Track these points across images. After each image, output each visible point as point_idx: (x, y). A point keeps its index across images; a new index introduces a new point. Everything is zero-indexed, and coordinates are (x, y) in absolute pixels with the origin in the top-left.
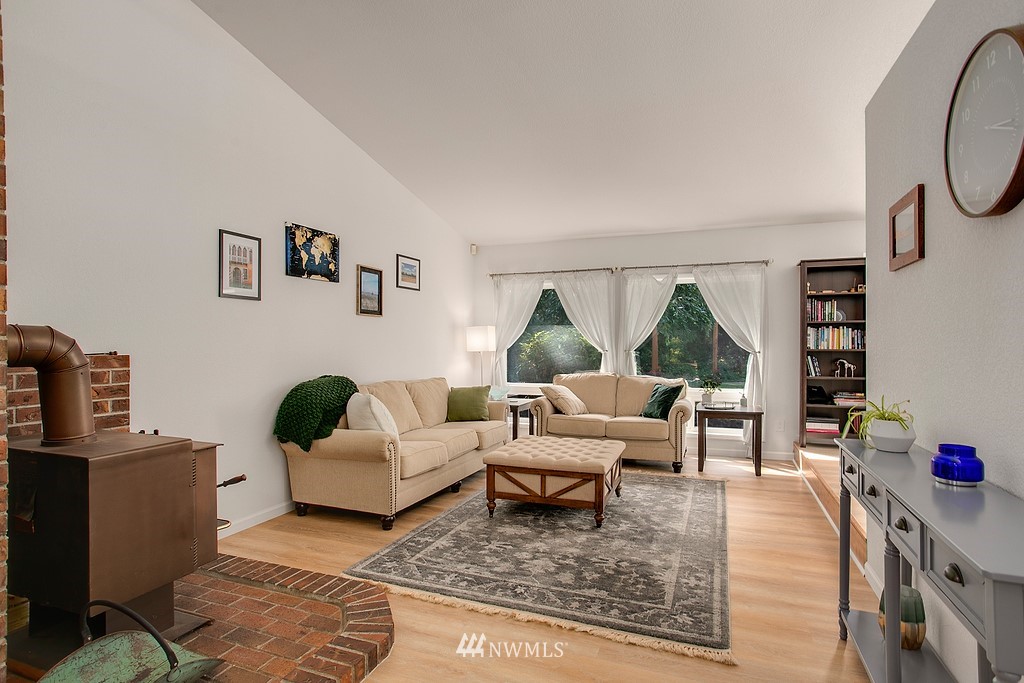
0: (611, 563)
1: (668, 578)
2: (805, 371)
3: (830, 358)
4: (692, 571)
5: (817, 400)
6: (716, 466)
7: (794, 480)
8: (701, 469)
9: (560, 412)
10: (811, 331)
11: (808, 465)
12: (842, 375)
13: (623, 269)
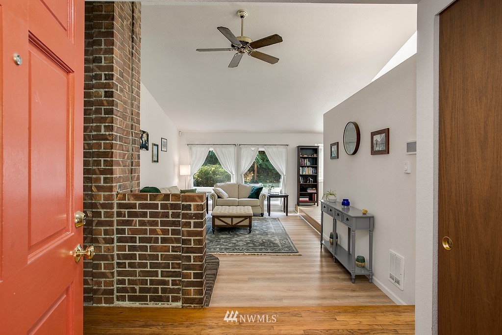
0: (260, 240)
1: (277, 242)
2: (299, 181)
3: (306, 177)
4: (283, 240)
5: (302, 190)
6: (274, 214)
7: (297, 216)
8: (269, 215)
9: (221, 198)
10: (301, 168)
11: (301, 211)
12: (309, 182)
13: (240, 145)
